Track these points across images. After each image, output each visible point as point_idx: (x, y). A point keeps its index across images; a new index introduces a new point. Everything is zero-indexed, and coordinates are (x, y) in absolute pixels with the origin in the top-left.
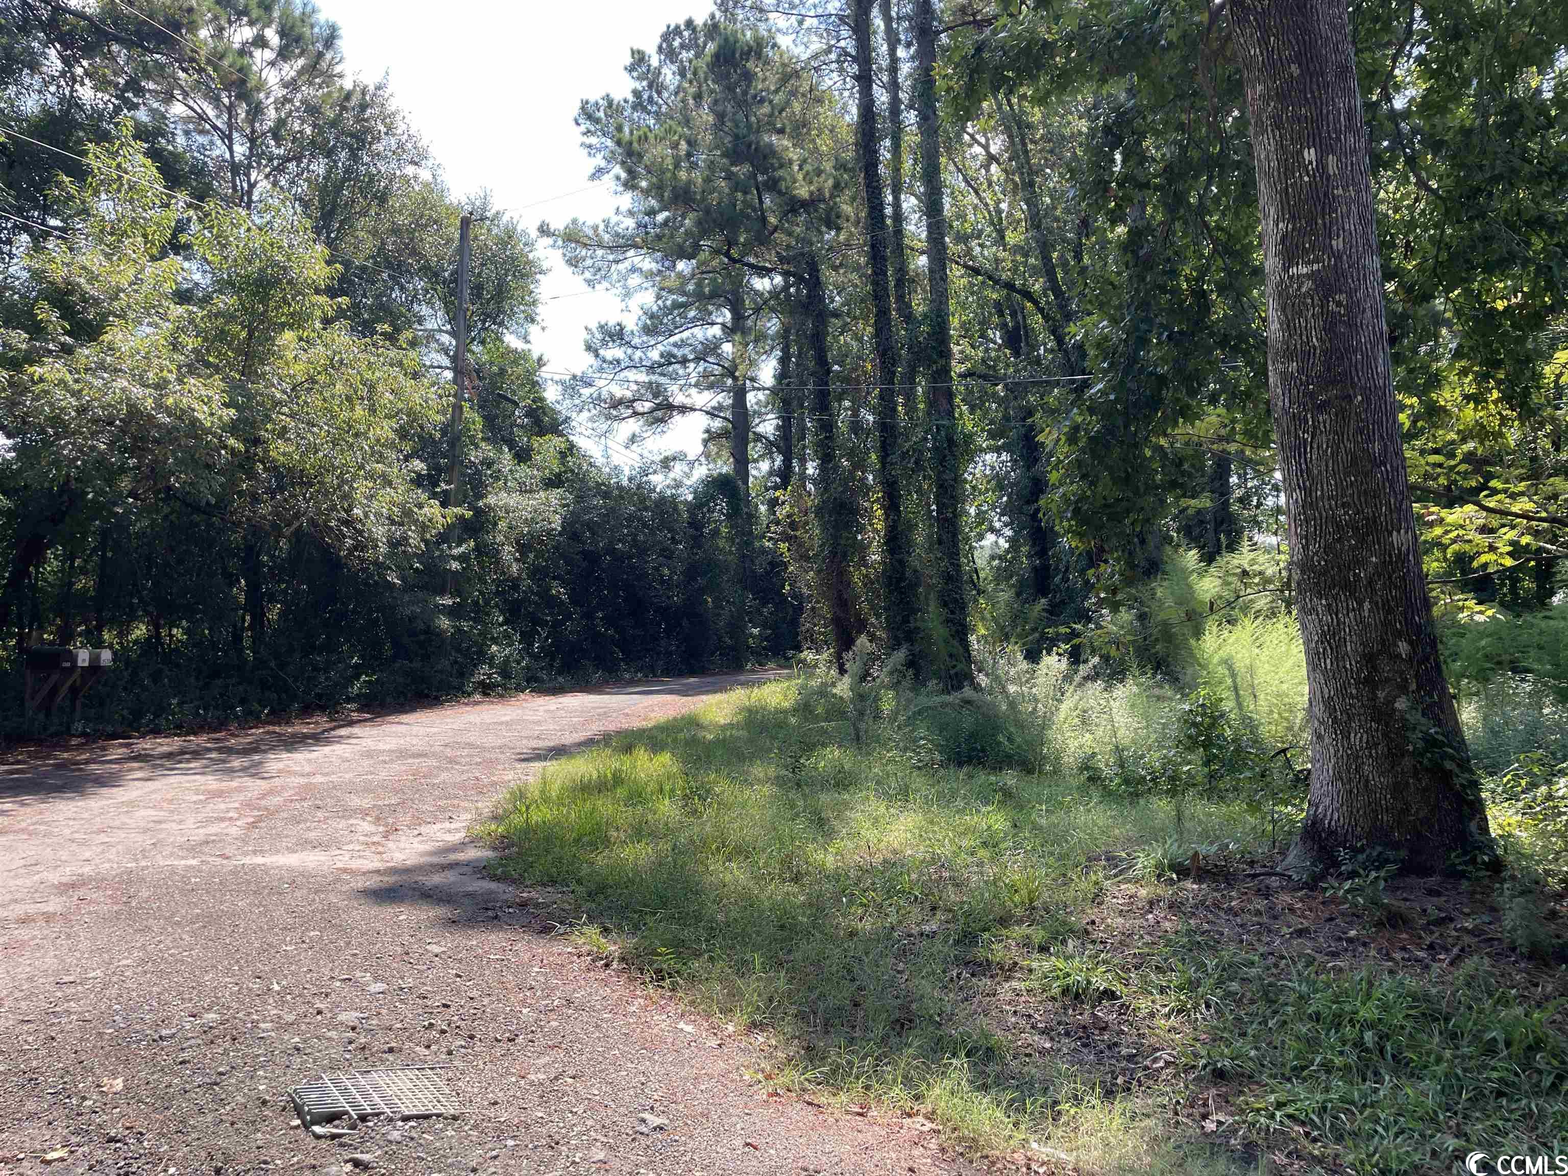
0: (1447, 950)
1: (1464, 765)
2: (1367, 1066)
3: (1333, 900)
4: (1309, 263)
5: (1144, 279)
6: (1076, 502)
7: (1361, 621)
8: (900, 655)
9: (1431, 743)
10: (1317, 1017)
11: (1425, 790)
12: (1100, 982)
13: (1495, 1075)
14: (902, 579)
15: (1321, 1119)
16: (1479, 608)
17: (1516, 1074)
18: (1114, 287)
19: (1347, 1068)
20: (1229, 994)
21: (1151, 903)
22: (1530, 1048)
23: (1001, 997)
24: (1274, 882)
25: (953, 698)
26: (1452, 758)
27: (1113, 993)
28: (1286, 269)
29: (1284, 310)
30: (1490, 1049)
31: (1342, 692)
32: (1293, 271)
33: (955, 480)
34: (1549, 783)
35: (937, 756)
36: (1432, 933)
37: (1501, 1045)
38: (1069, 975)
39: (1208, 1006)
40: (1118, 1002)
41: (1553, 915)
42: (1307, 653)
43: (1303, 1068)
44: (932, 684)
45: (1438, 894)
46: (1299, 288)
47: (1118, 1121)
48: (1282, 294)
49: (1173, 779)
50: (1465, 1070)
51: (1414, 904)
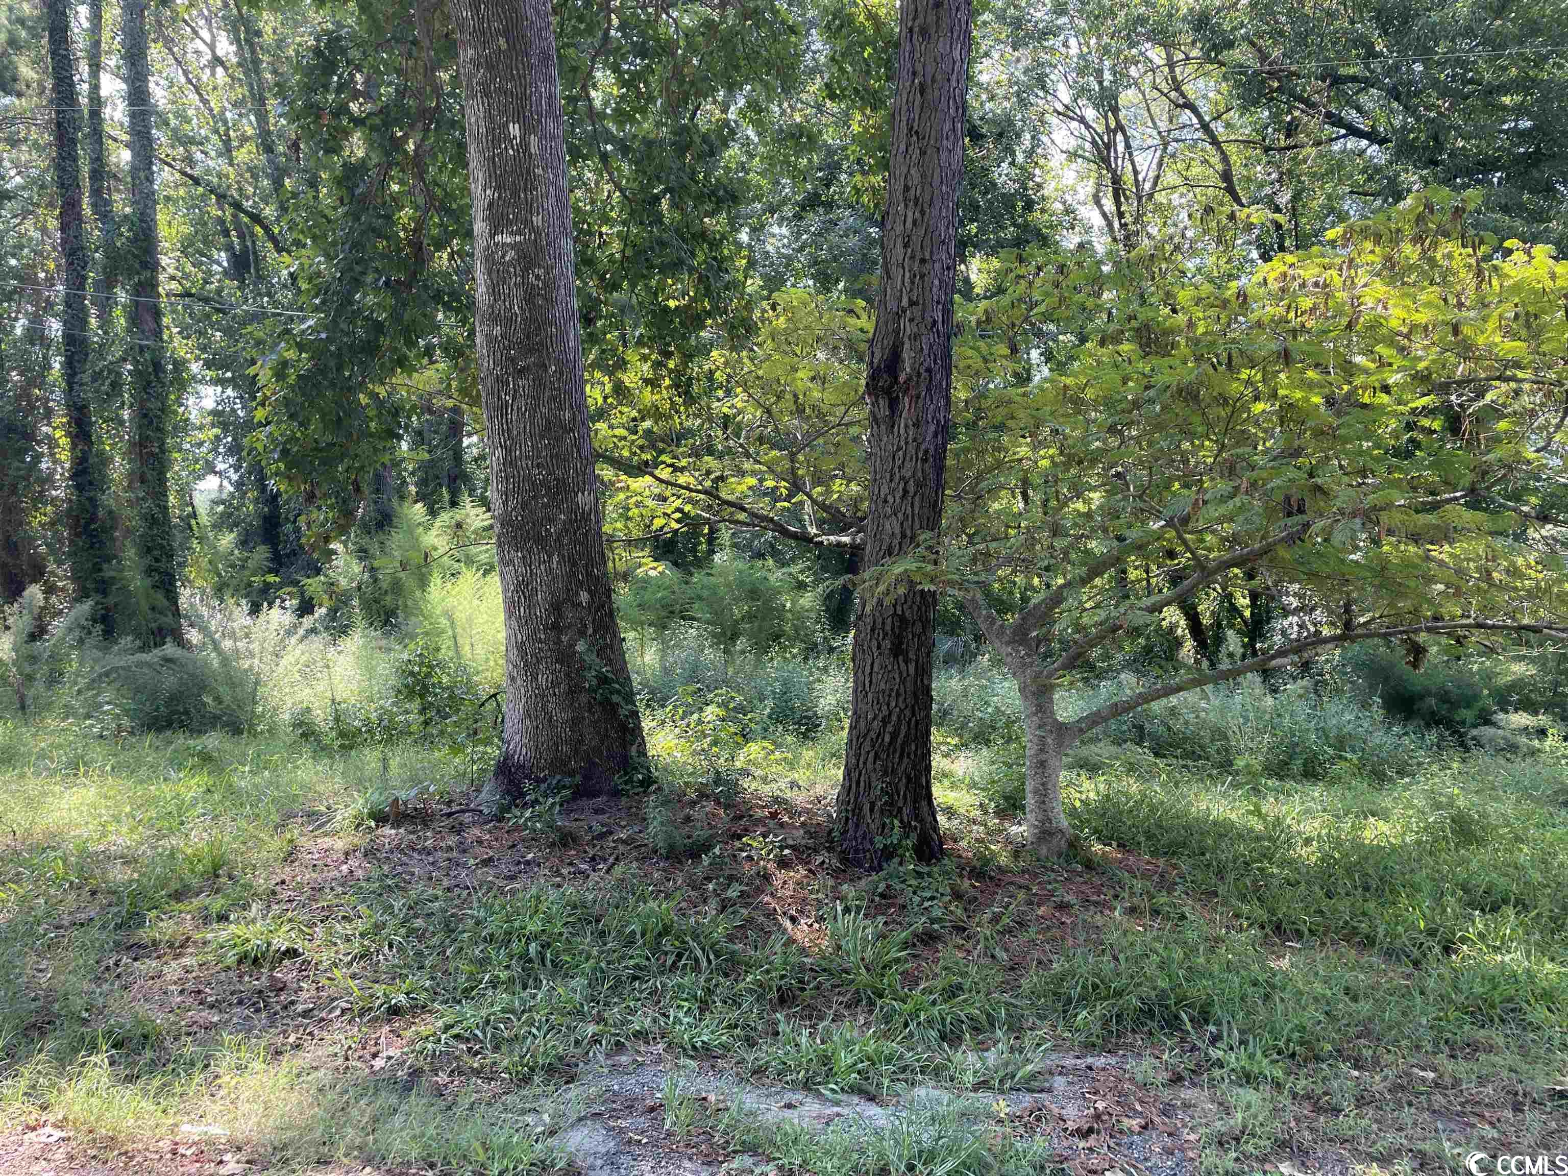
0: (605, 860)
1: (629, 697)
2: (529, 976)
3: (517, 828)
4: (512, 233)
5: (359, 219)
6: (285, 443)
7: (550, 571)
8: (86, 607)
9: (603, 680)
10: (491, 939)
11: (596, 722)
12: (281, 942)
13: (631, 962)
14: (93, 519)
15: (484, 1033)
16: (655, 564)
17: (648, 959)
18: (329, 221)
19: (511, 980)
20: (411, 932)
21: (347, 854)
22: (660, 934)
23: (169, 977)
24: (467, 818)
25: (153, 656)
26: (618, 692)
27: (295, 951)
28: (492, 236)
29: (489, 274)
30: (630, 941)
31: (533, 637)
32: (498, 238)
33: (162, 410)
34: (701, 710)
35: (126, 722)
36: (594, 846)
37: (638, 936)
38: (248, 940)
39: (391, 946)
40: (300, 960)
41: (688, 819)
42: (505, 602)
43: (472, 989)
44: (126, 641)
45: (603, 811)
46: (503, 256)
47: (283, 1081)
48: (489, 259)
49: (387, 729)
50: (609, 963)
51: (581, 823)
